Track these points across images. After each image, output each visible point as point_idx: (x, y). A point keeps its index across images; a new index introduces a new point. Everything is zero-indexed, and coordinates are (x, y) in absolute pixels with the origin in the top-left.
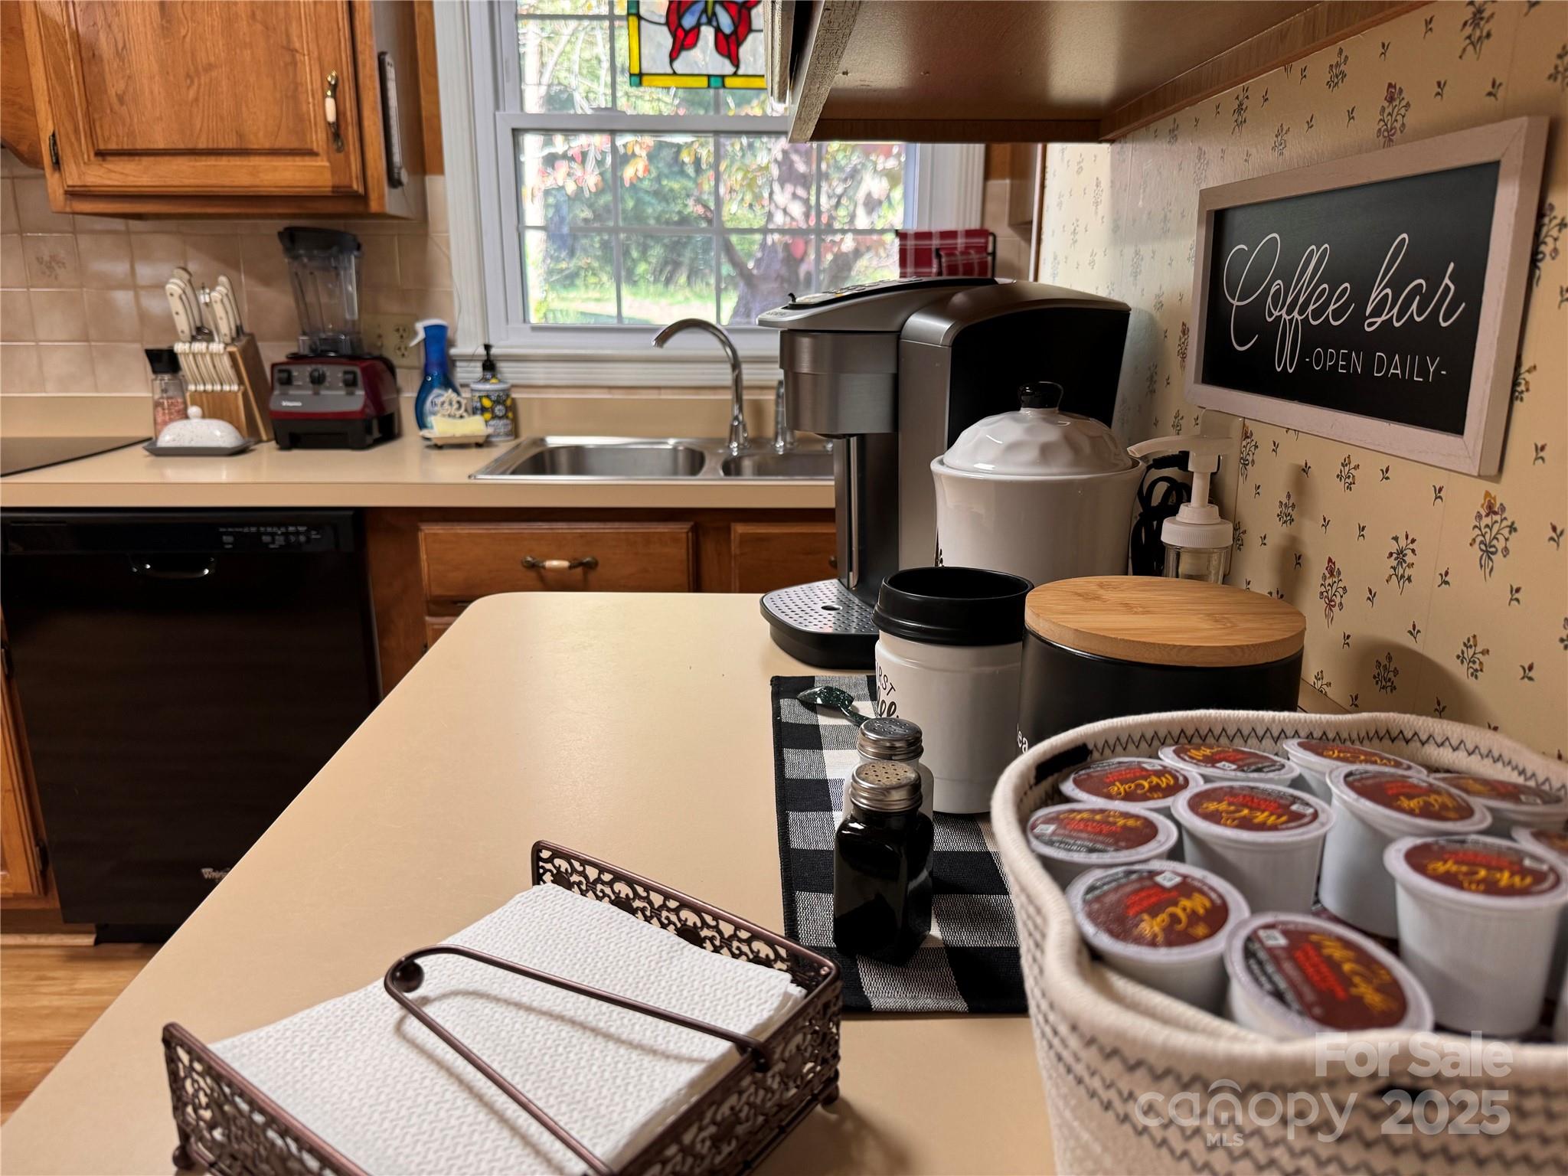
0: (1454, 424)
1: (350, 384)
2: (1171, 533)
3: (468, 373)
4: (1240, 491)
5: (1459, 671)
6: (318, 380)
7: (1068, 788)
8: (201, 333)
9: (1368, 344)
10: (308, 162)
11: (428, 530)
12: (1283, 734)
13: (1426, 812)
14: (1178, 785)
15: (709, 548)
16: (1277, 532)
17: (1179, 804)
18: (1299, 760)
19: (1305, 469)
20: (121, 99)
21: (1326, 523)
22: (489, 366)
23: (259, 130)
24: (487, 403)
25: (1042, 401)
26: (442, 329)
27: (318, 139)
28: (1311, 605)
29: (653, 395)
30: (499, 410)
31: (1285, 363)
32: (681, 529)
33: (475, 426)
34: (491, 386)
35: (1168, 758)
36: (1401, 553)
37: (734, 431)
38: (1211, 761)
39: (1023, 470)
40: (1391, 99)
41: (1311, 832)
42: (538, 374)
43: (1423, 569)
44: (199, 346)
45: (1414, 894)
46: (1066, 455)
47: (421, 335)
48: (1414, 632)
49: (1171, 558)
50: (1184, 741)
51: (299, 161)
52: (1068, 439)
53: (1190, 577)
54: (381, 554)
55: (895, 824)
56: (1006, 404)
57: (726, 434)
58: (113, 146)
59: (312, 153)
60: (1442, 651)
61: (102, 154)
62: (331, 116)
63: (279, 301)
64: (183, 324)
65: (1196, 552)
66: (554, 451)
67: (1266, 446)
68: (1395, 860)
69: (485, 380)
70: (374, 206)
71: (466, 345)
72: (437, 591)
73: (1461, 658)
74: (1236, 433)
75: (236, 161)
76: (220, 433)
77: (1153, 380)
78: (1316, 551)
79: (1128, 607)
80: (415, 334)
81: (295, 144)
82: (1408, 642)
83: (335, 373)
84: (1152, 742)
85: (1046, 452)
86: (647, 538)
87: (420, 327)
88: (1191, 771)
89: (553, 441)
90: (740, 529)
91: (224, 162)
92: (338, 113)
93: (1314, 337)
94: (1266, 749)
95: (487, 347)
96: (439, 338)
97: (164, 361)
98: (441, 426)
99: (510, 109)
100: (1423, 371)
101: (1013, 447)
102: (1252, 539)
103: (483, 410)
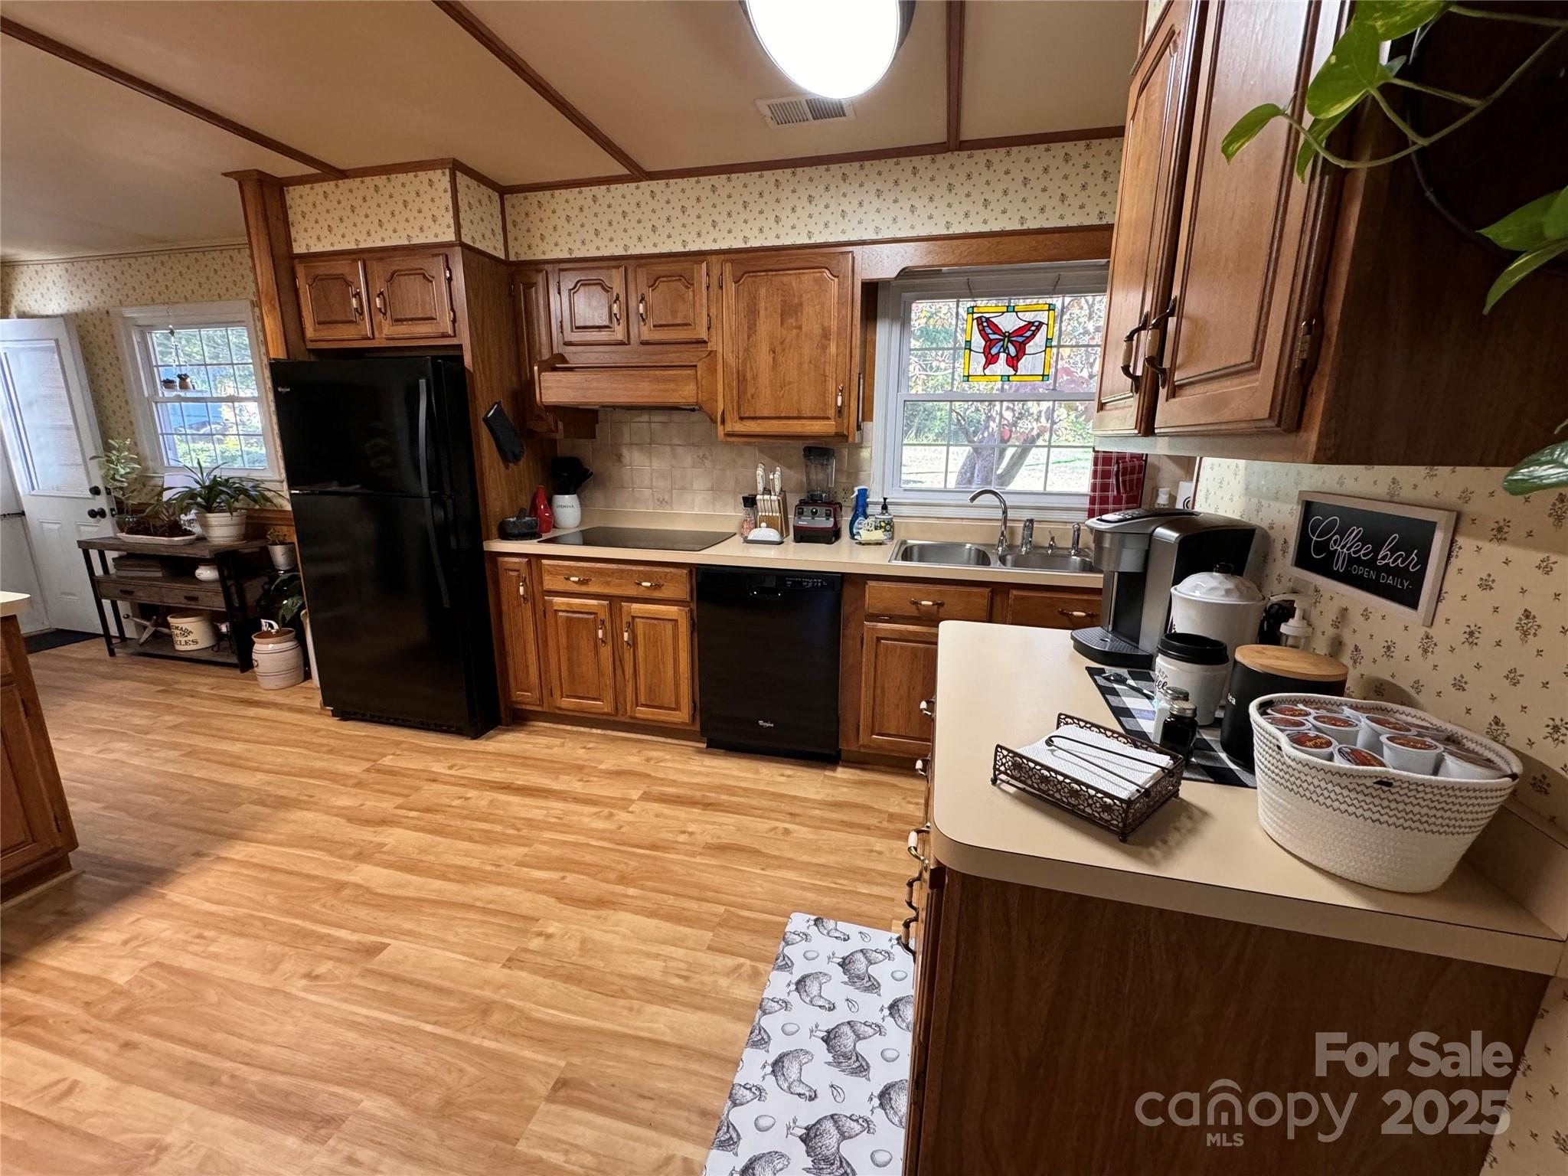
0: (1413, 604)
1: (828, 516)
2: (1284, 629)
3: (874, 510)
4: (1314, 615)
5: (1412, 692)
6: (814, 514)
7: (1269, 711)
8: (767, 491)
9: (1379, 570)
10: (827, 422)
11: (871, 583)
12: (1341, 704)
13: (1394, 728)
14: (1308, 714)
15: (998, 599)
16: (1331, 631)
17: (1310, 718)
18: (1347, 712)
19: (1346, 609)
20: (752, 396)
21: (1355, 631)
22: (885, 507)
23: (808, 406)
24: (883, 524)
25: (1223, 570)
26: (866, 490)
27: (831, 412)
28: (1346, 660)
29: (959, 522)
30: (888, 527)
31: (1339, 566)
32: (987, 591)
33: (879, 535)
34: (886, 517)
35: (1301, 706)
36: (1389, 648)
37: (1001, 542)
38: (1318, 709)
39: (1218, 598)
40: (1394, 483)
41: (1357, 728)
42: (905, 511)
43: (1397, 653)
44: (767, 497)
45: (1390, 748)
46: (1237, 594)
47: (856, 493)
48: (1393, 676)
49: (1284, 638)
50: (1305, 702)
51: (822, 422)
52: (1237, 587)
53: (1292, 646)
54: (849, 592)
55: (1187, 721)
56: (1208, 568)
57: (996, 542)
58: (747, 415)
59: (828, 418)
60: (1406, 685)
61: (741, 419)
62: (839, 404)
63: (797, 476)
64: (760, 487)
65: (1295, 637)
66: (912, 547)
67: (1326, 596)
68: (1383, 739)
69: (883, 514)
70: (850, 439)
71: (874, 497)
72: (871, 611)
73: (1412, 687)
74: (1311, 591)
75: (796, 422)
76: (773, 535)
77: (1265, 557)
78: (1350, 641)
79: (1277, 658)
80: (853, 492)
81: (822, 415)
82: (1390, 679)
83: (822, 510)
84: (1295, 702)
85: (1228, 592)
86: (970, 594)
87: (856, 489)
88: (1311, 711)
89: (911, 542)
90: (1015, 592)
91: (791, 422)
92: (843, 402)
93: (1352, 561)
94: (1335, 708)
95: (885, 499)
96: (863, 493)
97: (750, 502)
98: (865, 535)
99: (903, 391)
100: (1402, 584)
101: (1213, 589)
102: (1319, 632)
103: (881, 527)
